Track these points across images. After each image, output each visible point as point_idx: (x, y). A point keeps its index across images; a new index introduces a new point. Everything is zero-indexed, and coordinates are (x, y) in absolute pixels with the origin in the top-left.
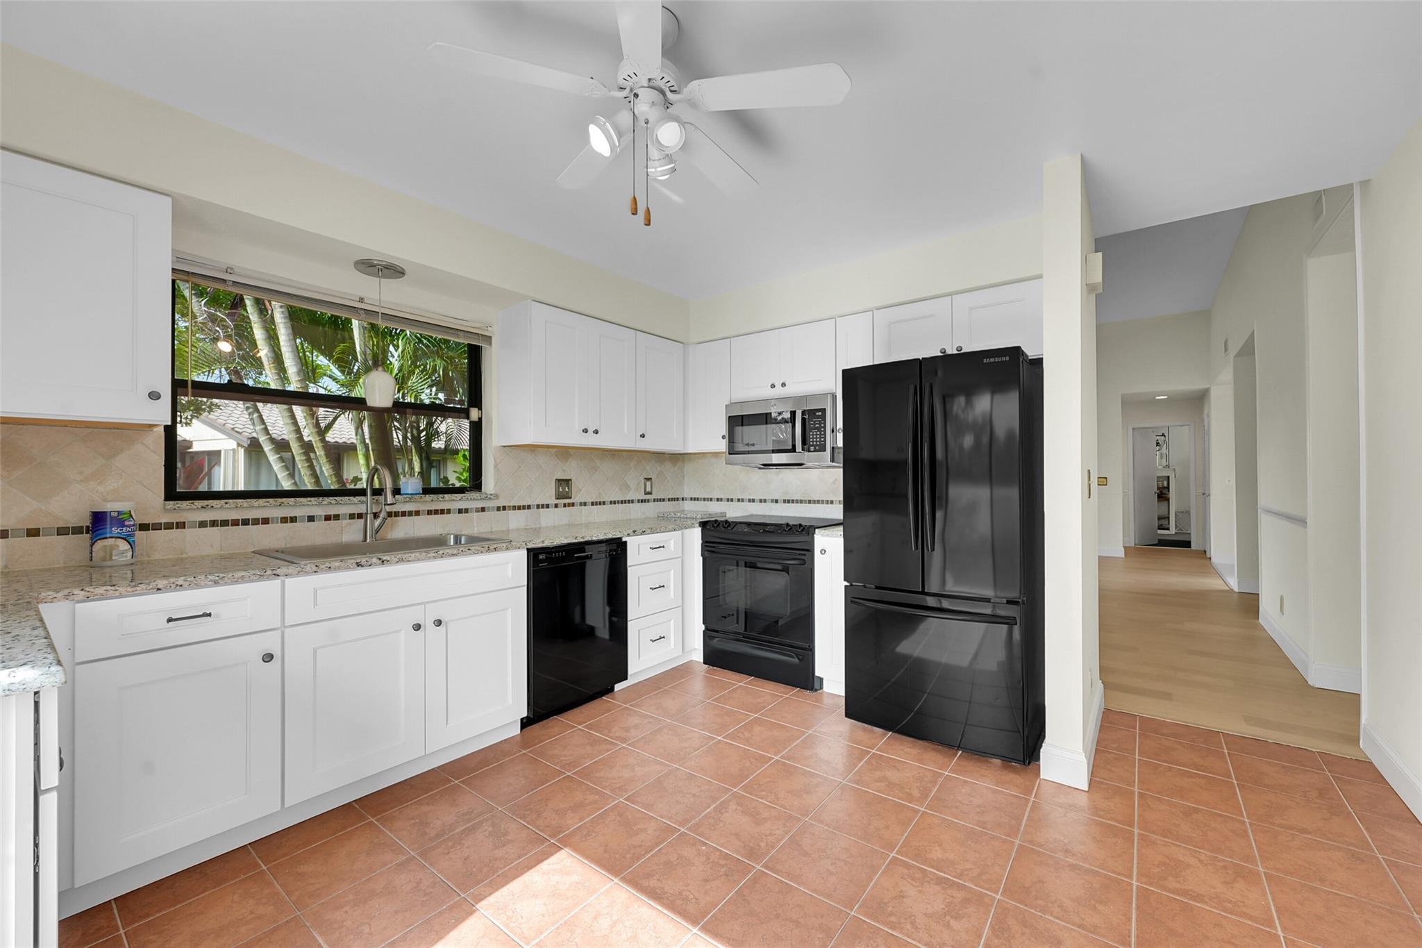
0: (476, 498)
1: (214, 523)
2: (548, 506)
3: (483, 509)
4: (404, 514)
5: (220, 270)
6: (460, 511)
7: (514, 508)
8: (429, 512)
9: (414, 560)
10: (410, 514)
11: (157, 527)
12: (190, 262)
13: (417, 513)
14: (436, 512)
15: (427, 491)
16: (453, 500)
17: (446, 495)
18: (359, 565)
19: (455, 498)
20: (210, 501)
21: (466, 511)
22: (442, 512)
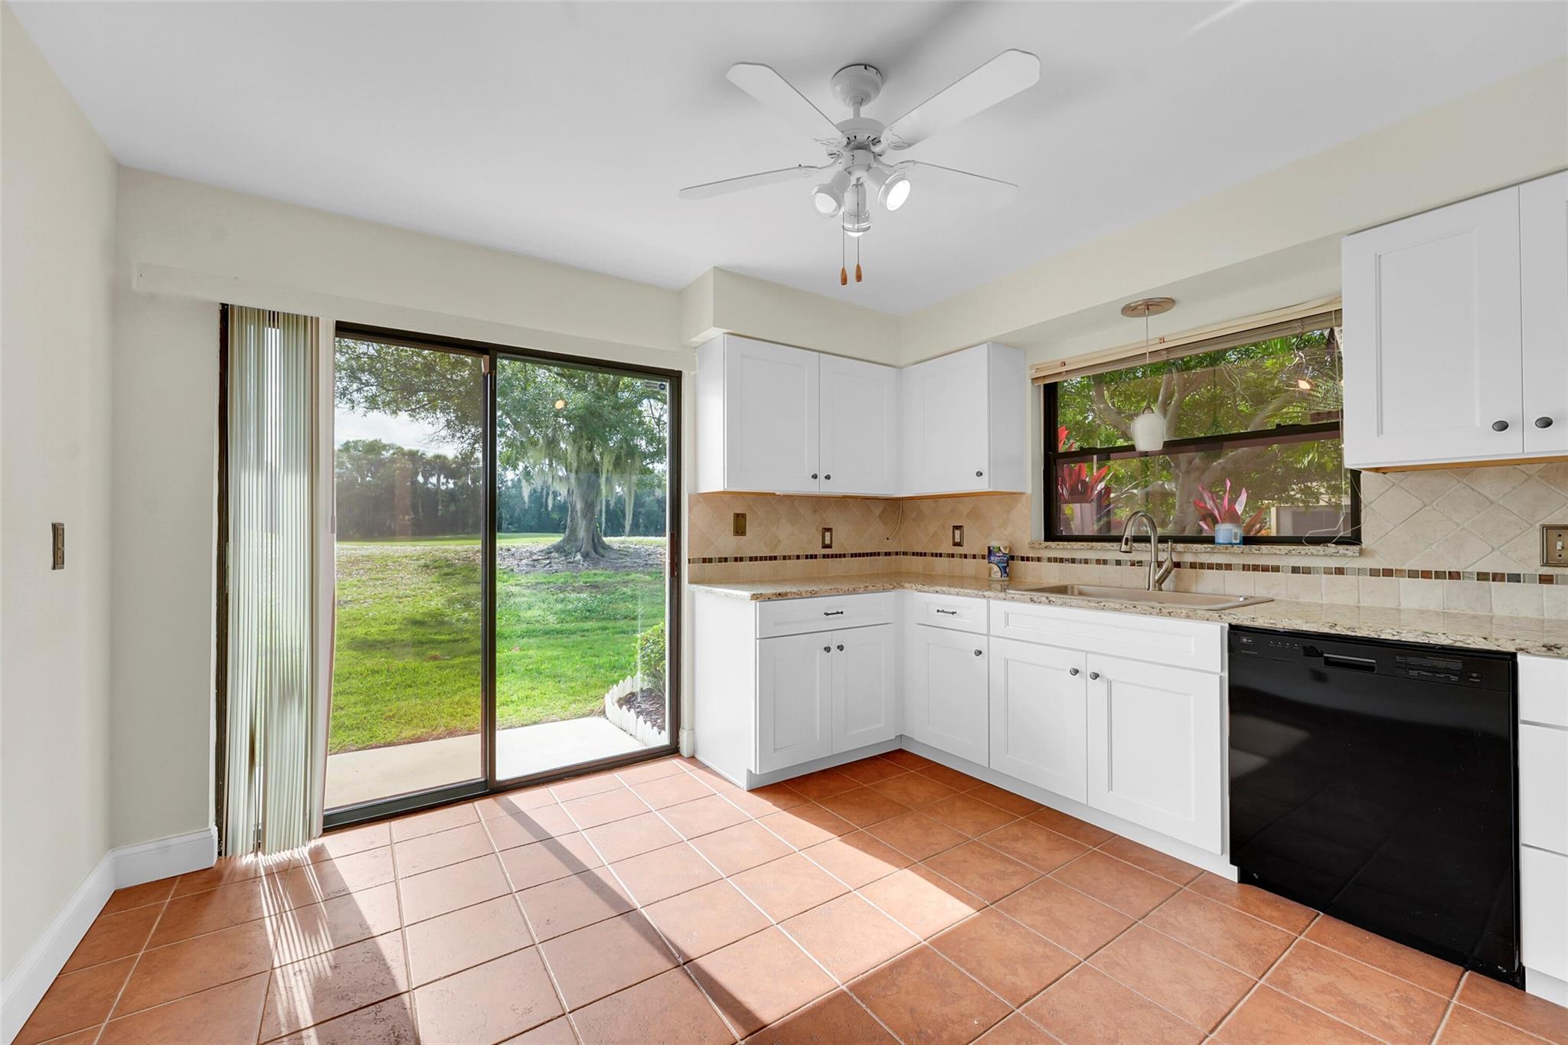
0: (1315, 553)
1: (1056, 560)
2: (1515, 578)
3: (1340, 571)
4: (1210, 567)
5: (1055, 367)
6: (1295, 570)
7: (1413, 574)
8: (1245, 568)
9: (1076, 607)
10: (1219, 567)
11: (1028, 559)
12: (1046, 368)
13: (1229, 567)
14: (1256, 568)
15: (1247, 541)
16: (1275, 554)
17: (1263, 547)
18: (1032, 600)
19: (1278, 552)
20: (1050, 543)
21: (1307, 571)
22: (1265, 569)
